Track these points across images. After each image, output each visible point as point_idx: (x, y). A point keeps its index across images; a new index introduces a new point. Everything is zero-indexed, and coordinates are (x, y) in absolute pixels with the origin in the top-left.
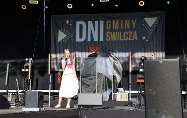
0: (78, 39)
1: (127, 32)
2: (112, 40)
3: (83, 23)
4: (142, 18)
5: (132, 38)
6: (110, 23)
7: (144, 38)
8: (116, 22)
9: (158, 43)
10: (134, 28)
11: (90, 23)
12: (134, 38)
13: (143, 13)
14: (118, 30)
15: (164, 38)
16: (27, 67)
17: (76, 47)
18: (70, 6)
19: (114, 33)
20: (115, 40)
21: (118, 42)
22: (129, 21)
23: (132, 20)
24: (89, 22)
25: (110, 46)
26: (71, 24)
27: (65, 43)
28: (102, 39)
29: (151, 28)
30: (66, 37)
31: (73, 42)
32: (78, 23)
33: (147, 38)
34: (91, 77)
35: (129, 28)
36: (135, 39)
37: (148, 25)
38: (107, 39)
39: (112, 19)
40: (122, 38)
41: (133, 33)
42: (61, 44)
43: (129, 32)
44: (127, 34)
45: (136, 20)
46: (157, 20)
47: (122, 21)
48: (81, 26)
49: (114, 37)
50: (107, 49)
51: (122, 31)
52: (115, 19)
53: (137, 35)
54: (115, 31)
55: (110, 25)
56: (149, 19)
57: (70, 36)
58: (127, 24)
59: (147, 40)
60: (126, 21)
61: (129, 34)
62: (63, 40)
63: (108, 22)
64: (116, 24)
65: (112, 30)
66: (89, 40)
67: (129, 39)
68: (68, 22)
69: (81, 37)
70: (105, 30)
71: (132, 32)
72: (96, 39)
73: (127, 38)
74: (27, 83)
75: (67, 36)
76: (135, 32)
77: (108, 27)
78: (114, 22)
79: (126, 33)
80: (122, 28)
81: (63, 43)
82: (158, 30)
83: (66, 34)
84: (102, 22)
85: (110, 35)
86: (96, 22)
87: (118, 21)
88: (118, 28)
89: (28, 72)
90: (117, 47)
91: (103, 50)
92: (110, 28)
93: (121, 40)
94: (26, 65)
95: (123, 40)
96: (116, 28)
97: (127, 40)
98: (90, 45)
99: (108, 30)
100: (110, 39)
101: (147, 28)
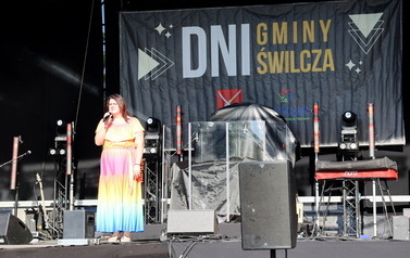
0: (187, 73)
1: (308, 52)
2: (273, 71)
3: (199, 31)
4: (345, 15)
5: (320, 65)
6: (266, 28)
7: (350, 65)
8: (280, 27)
9: (385, 76)
10: (325, 40)
11: (216, 30)
12: (325, 66)
14: (287, 47)
15: (400, 64)
16: (63, 145)
17: (184, 90)
19: (276, 53)
20: (280, 71)
21: (288, 75)
22: (312, 22)
23: (321, 22)
24: (213, 27)
25: (268, 87)
26: (168, 35)
27: (157, 83)
28: (246, 71)
29: (366, 40)
30: (158, 67)
31: (175, 78)
32: (187, 32)
33: (358, 66)
34: (214, 168)
35: (312, 40)
36: (328, 69)
37: (359, 33)
38: (259, 69)
39: (270, 19)
40: (297, 66)
41: (323, 54)
42: (147, 86)
43: (313, 51)
44: (309, 56)
45: (329, 21)
46: (381, 19)
47: (295, 24)
48: (194, 38)
49: (276, 65)
50: (260, 94)
51: (297, 48)
52: (279, 18)
53: (334, 57)
54: (279, 48)
55: (265, 35)
57: (169, 64)
58: (309, 31)
59: (358, 70)
60: (305, 23)
61: (313, 56)
62: (150, 73)
63: (262, 28)
64: (280, 33)
65: (270, 47)
66: (215, 73)
67: (315, 69)
68: (160, 29)
69: (195, 66)
70: (254, 48)
71: (319, 52)
72: (231, 71)
73: (309, 65)
74: (63, 183)
75: (161, 64)
76: (329, 52)
77: (262, 40)
78: (275, 25)
79: (305, 55)
80: (295, 41)
81: (152, 82)
82: (385, 44)
83: (158, 60)
84: (246, 28)
86: (232, 28)
87: (284, 24)
88: (286, 42)
89: (65, 155)
90: (284, 89)
91: (249, 97)
92: (265, 42)
93: (293, 70)
94: (58, 139)
95: (298, 71)
96: (280, 42)
97: (308, 70)
98: (218, 87)
99: (261, 47)
100: (265, 70)
101: (358, 40)
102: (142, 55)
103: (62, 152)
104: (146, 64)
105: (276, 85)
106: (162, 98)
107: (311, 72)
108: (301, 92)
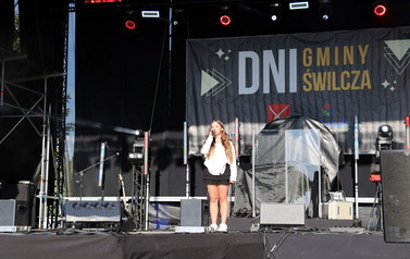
0: (243, 90)
1: (347, 73)
2: (316, 89)
3: (253, 55)
4: (381, 41)
5: (358, 84)
6: (311, 53)
7: (386, 84)
8: (323, 51)
10: (363, 62)
11: (268, 54)
12: (363, 84)
13: (383, 31)
14: (328, 69)
16: (139, 150)
17: (240, 105)
18: (225, 21)
19: (320, 74)
20: (323, 89)
21: (330, 93)
22: (352, 47)
23: (360, 47)
24: (265, 52)
25: (313, 102)
26: (227, 58)
27: (217, 99)
28: (293, 89)
29: (400, 62)
31: (232, 94)
32: (243, 56)
33: (392, 84)
34: (274, 170)
35: (352, 63)
36: (366, 87)
37: (394, 56)
38: (304, 87)
39: (314, 44)
40: (338, 85)
41: (361, 74)
42: (208, 101)
43: (353, 72)
44: (348, 76)
45: (367, 46)
47: (337, 48)
48: (249, 61)
49: (319, 84)
50: (305, 108)
51: (338, 69)
52: (322, 44)
53: (371, 77)
54: (322, 69)
55: (310, 58)
56: (397, 41)
58: (349, 55)
59: (392, 89)
60: (346, 48)
61: (352, 76)
63: (308, 52)
64: (323, 56)
65: (314, 68)
66: (266, 90)
67: (354, 88)
68: (220, 53)
69: (249, 84)
70: (301, 69)
71: (358, 73)
72: (281, 89)
73: (349, 84)
74: (140, 182)
76: (366, 73)
77: (307, 62)
78: (319, 50)
79: (345, 75)
80: (337, 63)
81: (212, 98)
83: (217, 79)
84: (293, 53)
85: (311, 80)
86: (282, 53)
87: (327, 49)
88: (328, 64)
89: (143, 158)
90: (327, 104)
91: (296, 112)
92: (310, 64)
93: (334, 88)
94: (136, 145)
95: (339, 89)
96: (323, 64)
97: (347, 88)
98: (268, 101)
99: (306, 68)
100: (310, 88)
101: (393, 62)
102: (205, 75)
103: (140, 156)
104: (208, 83)
105: (320, 101)
106: (220, 111)
107: (350, 90)
108: (341, 107)
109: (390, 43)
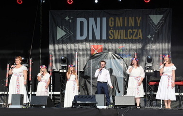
0: (79, 38)
2: (116, 38)
3: (84, 20)
4: (147, 15)
5: (136, 36)
6: (113, 20)
7: (149, 37)
8: (119, 19)
9: (164, 42)
10: (139, 25)
11: (92, 20)
12: (138, 36)
13: (148, 10)
14: (122, 28)
15: (170, 37)
17: (77, 45)
18: (70, 2)
19: (117, 31)
20: (119, 38)
21: (122, 40)
22: (133, 18)
23: (137, 18)
24: (90, 18)
25: (114, 45)
26: (70, 21)
27: (65, 41)
28: (104, 38)
30: (66, 35)
31: (73, 40)
32: (79, 20)
33: (152, 37)
35: (133, 26)
36: (140, 38)
38: (110, 37)
39: (115, 16)
40: (127, 36)
41: (138, 31)
43: (133, 30)
45: (140, 18)
46: (163, 17)
47: (126, 18)
48: (82, 23)
49: (117, 35)
50: (110, 48)
51: (127, 29)
52: (119, 16)
53: (142, 33)
54: (118, 28)
55: (113, 22)
57: (70, 33)
58: (132, 22)
59: (152, 39)
60: (130, 18)
61: (134, 32)
62: (62, 37)
63: (112, 19)
64: (119, 22)
65: (115, 28)
66: (91, 38)
67: (134, 38)
69: (82, 35)
70: (108, 28)
71: (136, 30)
72: (98, 38)
73: (131, 36)
75: (67, 33)
76: (140, 31)
77: (111, 24)
78: (117, 19)
79: (130, 31)
80: (126, 26)
81: (62, 41)
82: (164, 28)
84: (104, 19)
85: (113, 34)
86: (99, 19)
87: (121, 18)
88: (122, 26)
90: (121, 46)
91: (105, 49)
92: (113, 26)
93: (125, 38)
95: (127, 38)
96: (119, 26)
97: (131, 38)
98: (92, 44)
99: (111, 27)
100: (113, 38)
102: (59, 30)
106: (67, 48)
108: (128, 48)
109: (151, 16)
